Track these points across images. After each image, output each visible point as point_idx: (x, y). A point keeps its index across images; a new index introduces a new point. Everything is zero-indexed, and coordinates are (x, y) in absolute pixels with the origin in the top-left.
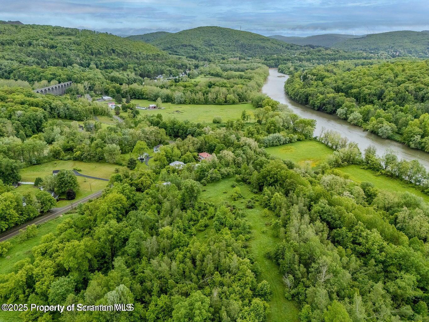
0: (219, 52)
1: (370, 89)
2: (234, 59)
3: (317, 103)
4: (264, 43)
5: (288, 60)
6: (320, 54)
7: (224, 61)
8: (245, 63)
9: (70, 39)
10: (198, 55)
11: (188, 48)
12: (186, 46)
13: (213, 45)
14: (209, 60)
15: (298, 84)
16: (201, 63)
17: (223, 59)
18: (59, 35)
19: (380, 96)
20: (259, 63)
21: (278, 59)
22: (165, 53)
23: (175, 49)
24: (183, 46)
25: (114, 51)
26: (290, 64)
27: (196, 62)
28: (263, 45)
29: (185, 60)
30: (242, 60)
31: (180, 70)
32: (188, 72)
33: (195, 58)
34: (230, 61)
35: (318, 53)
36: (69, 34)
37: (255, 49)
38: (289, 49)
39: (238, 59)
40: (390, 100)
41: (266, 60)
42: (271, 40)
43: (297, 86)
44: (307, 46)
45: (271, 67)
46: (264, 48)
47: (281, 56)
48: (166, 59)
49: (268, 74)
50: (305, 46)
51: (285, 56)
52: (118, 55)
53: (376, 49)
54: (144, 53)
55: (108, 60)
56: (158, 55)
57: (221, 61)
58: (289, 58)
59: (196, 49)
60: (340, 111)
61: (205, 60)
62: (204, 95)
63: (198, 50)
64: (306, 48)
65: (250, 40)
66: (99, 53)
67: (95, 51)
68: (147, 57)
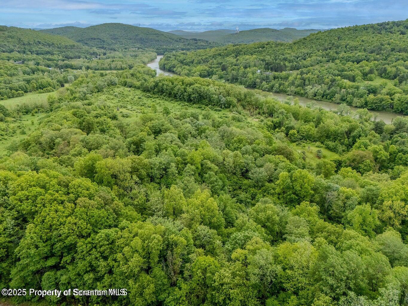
0: (122, 44)
2: (134, 49)
3: (168, 67)
4: (158, 37)
5: (173, 49)
6: (196, 45)
7: (126, 50)
9: (4, 34)
10: (105, 46)
11: (97, 40)
12: (95, 39)
13: (118, 38)
14: (114, 49)
16: (108, 52)
17: (126, 49)
21: (166, 49)
22: (79, 44)
23: (86, 41)
24: (92, 39)
25: (39, 43)
27: (105, 51)
29: (95, 50)
30: (140, 50)
31: (93, 56)
32: (98, 57)
33: (103, 48)
34: (131, 50)
37: (151, 41)
39: (137, 49)
41: (157, 49)
46: (158, 41)
47: (169, 46)
48: (80, 49)
50: (190, 40)
51: (172, 47)
52: (43, 45)
54: (63, 44)
55: (37, 49)
56: (74, 46)
57: (124, 50)
58: (174, 48)
59: (104, 41)
61: (111, 49)
62: (109, 65)
63: (105, 42)
65: (148, 35)
66: (29, 44)
67: (26, 42)
68: (66, 47)
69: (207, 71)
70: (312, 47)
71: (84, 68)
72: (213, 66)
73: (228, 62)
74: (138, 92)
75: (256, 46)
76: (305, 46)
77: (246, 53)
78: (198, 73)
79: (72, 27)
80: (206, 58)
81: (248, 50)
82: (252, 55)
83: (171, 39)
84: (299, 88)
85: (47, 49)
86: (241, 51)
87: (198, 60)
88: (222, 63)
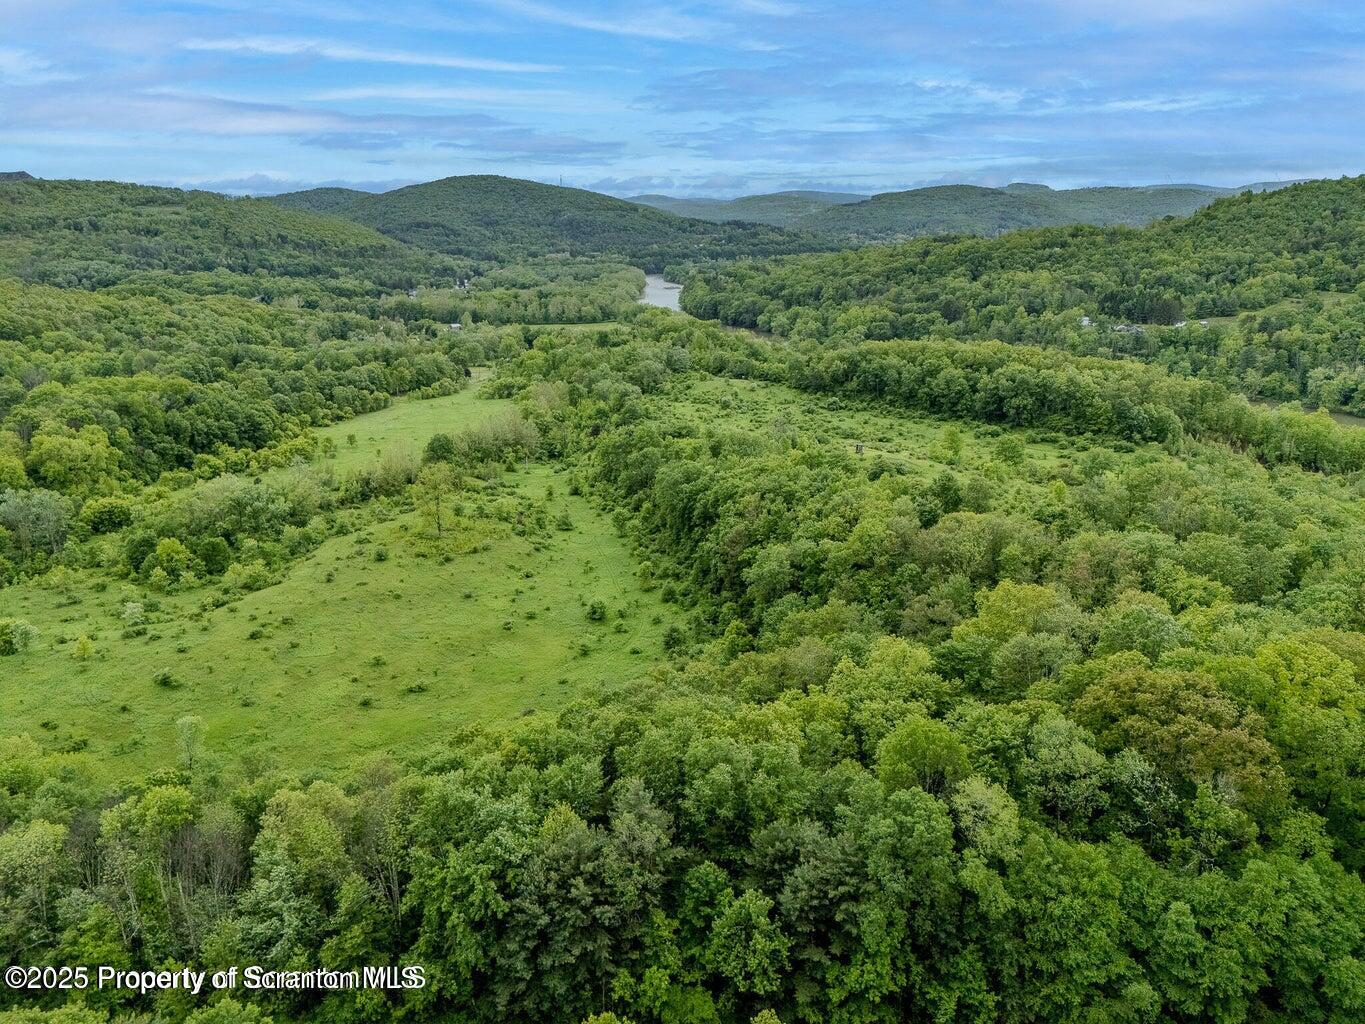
0: (514, 240)
1: (805, 287)
2: (561, 256)
3: (731, 313)
4: (624, 216)
5: (685, 256)
6: (756, 241)
8: (587, 263)
9: (178, 214)
11: (434, 230)
12: (427, 226)
13: (497, 223)
14: (497, 258)
15: (701, 291)
17: (534, 255)
18: (143, 204)
19: (817, 295)
20: (621, 262)
21: (662, 254)
24: (418, 225)
25: (284, 239)
26: (689, 264)
28: (621, 222)
30: (579, 258)
32: (464, 281)
33: (459, 252)
34: (553, 260)
35: (752, 241)
36: (166, 203)
37: (604, 231)
38: (684, 231)
39: (568, 255)
40: (828, 299)
41: (634, 255)
42: (641, 210)
43: (700, 293)
44: (729, 223)
45: (648, 272)
46: (625, 229)
47: (669, 246)
49: (645, 284)
50: (724, 224)
51: (677, 248)
52: (297, 246)
53: (890, 229)
54: (351, 242)
55: (284, 260)
56: (383, 247)
57: (530, 259)
58: (687, 251)
59: (457, 234)
60: (761, 319)
61: (489, 258)
62: (540, 309)
64: (727, 228)
65: (590, 210)
66: (255, 244)
67: (246, 239)
68: (362, 252)
69: (892, 324)
70: (1247, 242)
71: (467, 317)
72: (906, 306)
73: (958, 294)
74: (783, 393)
75: (1037, 241)
76: (1221, 239)
77: (1007, 263)
78: (863, 329)
79: (336, 189)
80: (866, 281)
81: (1012, 254)
82: (1032, 269)
83: (663, 222)
84: (1276, 374)
85: (307, 258)
86: (988, 257)
87: (837, 289)
88: (936, 296)
